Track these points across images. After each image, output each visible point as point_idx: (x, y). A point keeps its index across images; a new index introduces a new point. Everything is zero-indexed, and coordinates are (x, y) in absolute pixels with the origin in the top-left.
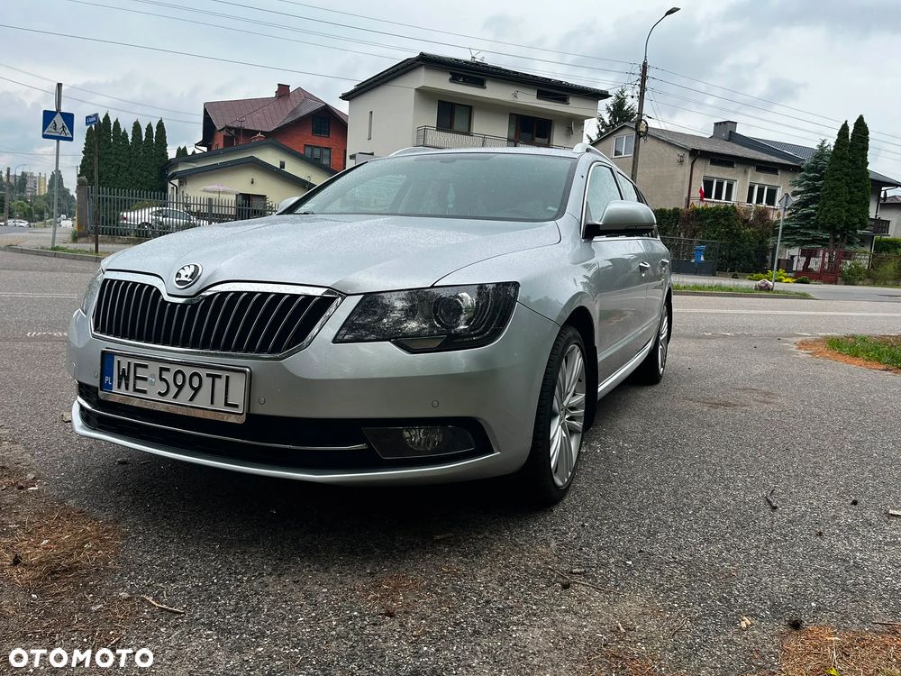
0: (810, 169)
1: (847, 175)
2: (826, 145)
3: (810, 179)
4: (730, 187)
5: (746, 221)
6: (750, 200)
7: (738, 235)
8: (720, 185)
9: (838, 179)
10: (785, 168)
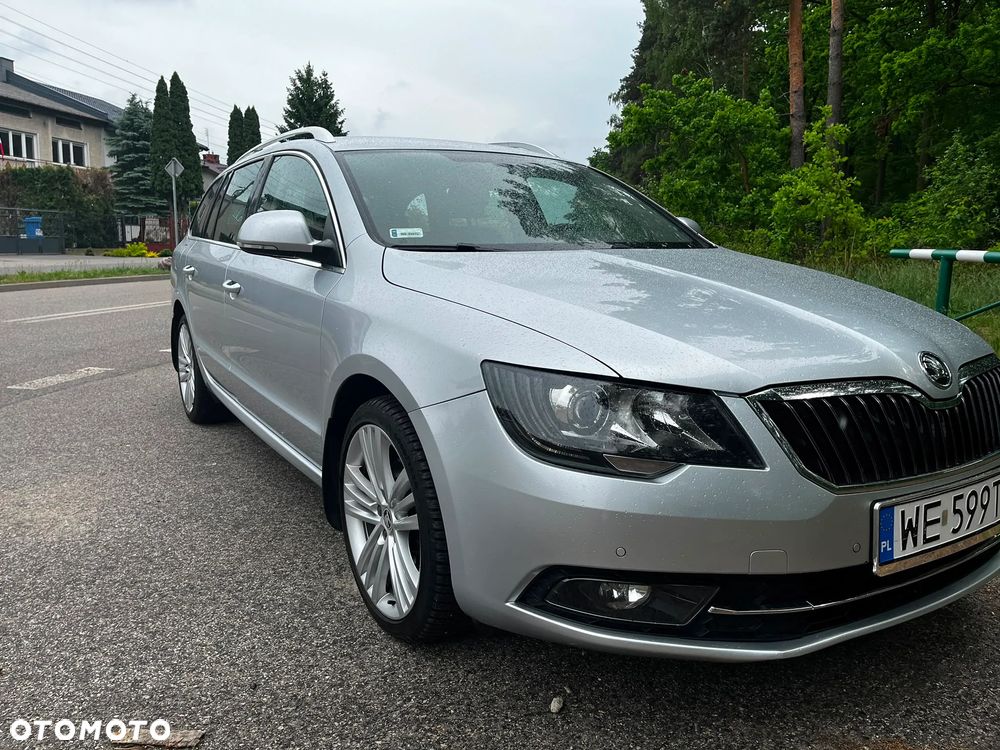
0: (125, 127)
1: (174, 136)
2: (137, 100)
3: (128, 138)
4: (29, 142)
5: (85, 186)
6: (56, 159)
7: (80, 203)
8: (17, 139)
9: (167, 141)
10: (89, 123)
